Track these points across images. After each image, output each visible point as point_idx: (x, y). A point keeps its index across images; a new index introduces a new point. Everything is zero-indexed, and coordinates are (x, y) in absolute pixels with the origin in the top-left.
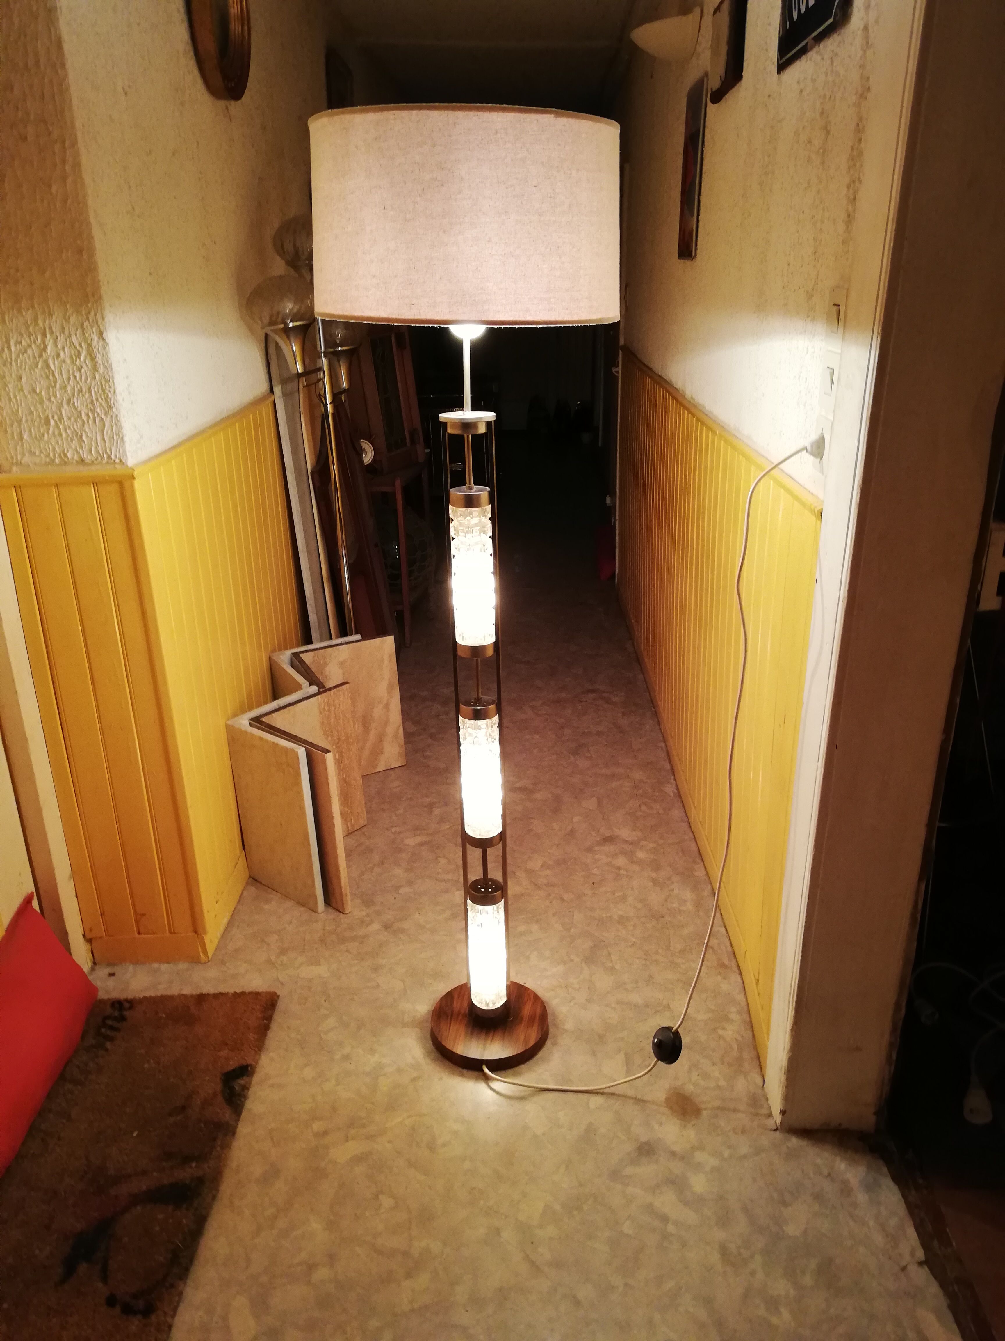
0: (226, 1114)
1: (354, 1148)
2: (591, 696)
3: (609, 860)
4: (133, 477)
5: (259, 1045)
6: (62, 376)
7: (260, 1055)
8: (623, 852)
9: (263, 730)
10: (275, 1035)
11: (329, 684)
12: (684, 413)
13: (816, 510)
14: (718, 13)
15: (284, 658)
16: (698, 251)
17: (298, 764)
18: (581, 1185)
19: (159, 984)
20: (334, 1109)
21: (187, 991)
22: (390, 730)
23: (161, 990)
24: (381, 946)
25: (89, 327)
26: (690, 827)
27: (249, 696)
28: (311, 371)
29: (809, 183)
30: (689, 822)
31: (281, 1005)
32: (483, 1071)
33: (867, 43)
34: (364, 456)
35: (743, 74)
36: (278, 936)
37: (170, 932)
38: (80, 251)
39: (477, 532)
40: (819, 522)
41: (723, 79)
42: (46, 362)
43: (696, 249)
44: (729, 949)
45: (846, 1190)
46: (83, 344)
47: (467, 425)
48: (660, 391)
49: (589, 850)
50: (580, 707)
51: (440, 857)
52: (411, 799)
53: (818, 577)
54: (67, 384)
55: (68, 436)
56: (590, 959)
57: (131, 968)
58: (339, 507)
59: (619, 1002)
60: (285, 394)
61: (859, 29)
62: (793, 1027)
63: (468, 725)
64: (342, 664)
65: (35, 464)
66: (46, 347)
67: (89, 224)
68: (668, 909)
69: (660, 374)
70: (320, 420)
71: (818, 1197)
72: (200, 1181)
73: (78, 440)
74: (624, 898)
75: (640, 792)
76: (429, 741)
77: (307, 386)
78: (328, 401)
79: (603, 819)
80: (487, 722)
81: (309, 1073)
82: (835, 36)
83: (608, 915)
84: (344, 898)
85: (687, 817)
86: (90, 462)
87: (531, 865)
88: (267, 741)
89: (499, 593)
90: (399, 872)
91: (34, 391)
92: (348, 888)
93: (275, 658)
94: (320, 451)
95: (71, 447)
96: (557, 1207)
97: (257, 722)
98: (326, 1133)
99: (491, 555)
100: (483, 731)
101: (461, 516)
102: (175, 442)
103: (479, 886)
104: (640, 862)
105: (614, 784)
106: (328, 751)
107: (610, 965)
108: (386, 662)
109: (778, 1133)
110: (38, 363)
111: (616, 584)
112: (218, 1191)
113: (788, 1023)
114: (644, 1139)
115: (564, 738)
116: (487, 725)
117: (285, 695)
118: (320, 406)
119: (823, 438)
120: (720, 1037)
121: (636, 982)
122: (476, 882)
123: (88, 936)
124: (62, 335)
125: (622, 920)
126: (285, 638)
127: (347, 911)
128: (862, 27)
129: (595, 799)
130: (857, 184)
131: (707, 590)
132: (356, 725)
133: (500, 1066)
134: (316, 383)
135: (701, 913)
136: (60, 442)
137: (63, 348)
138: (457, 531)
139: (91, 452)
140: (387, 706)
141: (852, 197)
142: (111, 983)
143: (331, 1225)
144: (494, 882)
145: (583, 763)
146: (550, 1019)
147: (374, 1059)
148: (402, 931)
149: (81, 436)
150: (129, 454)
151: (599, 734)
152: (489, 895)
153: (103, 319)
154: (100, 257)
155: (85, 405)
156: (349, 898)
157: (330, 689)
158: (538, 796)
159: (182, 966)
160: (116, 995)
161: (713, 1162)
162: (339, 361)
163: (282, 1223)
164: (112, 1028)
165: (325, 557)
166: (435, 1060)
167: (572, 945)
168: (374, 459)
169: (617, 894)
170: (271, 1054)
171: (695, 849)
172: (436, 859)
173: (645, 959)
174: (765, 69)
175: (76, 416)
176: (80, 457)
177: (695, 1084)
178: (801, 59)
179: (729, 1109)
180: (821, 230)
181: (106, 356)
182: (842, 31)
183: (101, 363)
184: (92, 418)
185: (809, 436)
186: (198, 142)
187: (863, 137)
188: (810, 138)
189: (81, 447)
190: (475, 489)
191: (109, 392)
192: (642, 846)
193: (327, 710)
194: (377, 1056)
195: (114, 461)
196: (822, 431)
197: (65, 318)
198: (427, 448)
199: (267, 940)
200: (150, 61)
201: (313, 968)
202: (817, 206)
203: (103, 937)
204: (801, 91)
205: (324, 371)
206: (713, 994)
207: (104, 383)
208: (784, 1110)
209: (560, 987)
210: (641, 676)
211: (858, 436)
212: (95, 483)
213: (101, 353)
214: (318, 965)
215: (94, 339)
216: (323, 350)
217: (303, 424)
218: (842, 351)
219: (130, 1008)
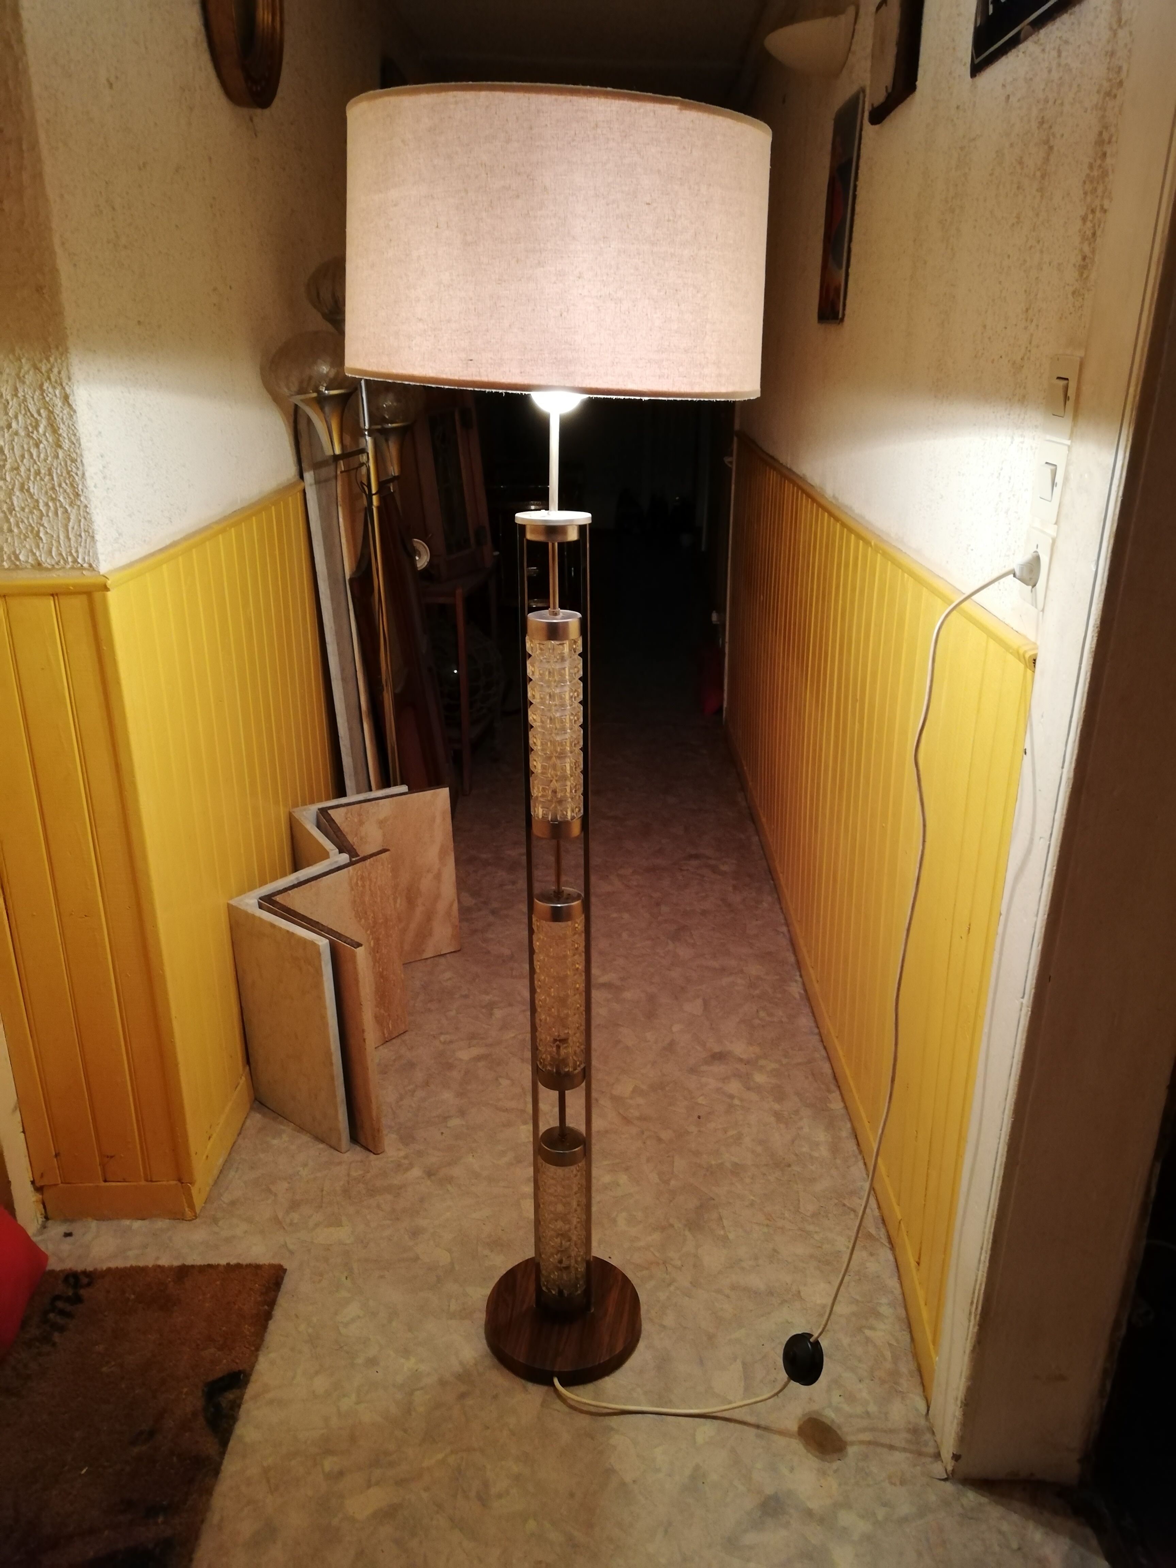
0: (208, 1444)
1: (376, 1498)
2: (695, 863)
3: (720, 1085)
4: (105, 588)
5: (257, 1343)
6: (14, 453)
7: (257, 1357)
8: (737, 1075)
9: (275, 913)
11: (364, 851)
12: (823, 516)
13: (1027, 656)
14: (883, 8)
15: (307, 816)
16: (847, 312)
17: (320, 961)
19: (130, 1250)
20: (353, 1438)
21: (165, 1261)
22: (442, 907)
23: (131, 1260)
24: (422, 1200)
25: (50, 390)
26: (822, 1041)
28: (352, 453)
29: (1018, 217)
30: (820, 1034)
31: (288, 1283)
32: (553, 1385)
33: (1119, 20)
34: (417, 559)
35: (917, 83)
36: (289, 1183)
37: (147, 1180)
38: (39, 289)
40: (1029, 672)
41: (890, 90)
43: (844, 309)
46: (42, 411)
47: (552, 530)
48: (788, 487)
49: (693, 1070)
50: (680, 878)
51: (502, 1077)
52: (466, 997)
53: (1028, 746)
54: (20, 463)
55: (21, 532)
56: (695, 1224)
57: (94, 1224)
58: (383, 624)
59: (733, 1288)
60: (318, 482)
62: (974, 1347)
63: (544, 929)
64: (381, 823)
68: (796, 1155)
69: (788, 466)
70: (362, 515)
72: (168, 1545)
73: (35, 538)
74: (738, 1140)
75: (757, 992)
76: (491, 918)
77: (347, 471)
78: (373, 491)
79: (712, 1029)
80: (569, 924)
81: (321, 1383)
82: (1065, 17)
83: (720, 1161)
84: (377, 1134)
85: (818, 1026)
86: (50, 567)
87: (618, 1090)
88: (280, 929)
90: (447, 1096)
93: (297, 815)
94: (362, 555)
95: (25, 547)
97: (269, 902)
98: (341, 1474)
101: (541, 650)
102: (168, 542)
103: (554, 1139)
104: (758, 1089)
105: (725, 981)
106: (359, 945)
107: (722, 1233)
108: (438, 820)
109: (948, 1483)
111: (724, 720)
113: (969, 1341)
114: (769, 1490)
115: (660, 918)
116: (569, 927)
117: (309, 865)
118: (362, 496)
119: (1037, 559)
120: (868, 1340)
121: (756, 1258)
122: (549, 1131)
123: (38, 1184)
124: (15, 400)
125: (737, 1170)
126: (311, 789)
127: (382, 1150)
129: (699, 1002)
130: (1098, 214)
131: (852, 742)
132: (399, 901)
133: (577, 1379)
134: (357, 469)
135: (838, 1161)
136: (10, 540)
137: (16, 417)
138: (536, 671)
139: (50, 552)
140: (438, 877)
141: (1089, 233)
142: (66, 1246)
144: (575, 1132)
145: (684, 952)
146: (643, 1311)
147: (409, 1365)
148: (450, 1180)
149: (38, 532)
150: (101, 557)
151: (704, 913)
152: (567, 1152)
153: (69, 379)
154: (68, 297)
155: (43, 491)
156: (382, 1134)
157: (364, 859)
158: (628, 995)
159: (161, 1224)
160: (70, 1264)
161: (863, 1527)
162: (387, 440)
164: (62, 1313)
167: (672, 1204)
168: (430, 563)
169: (731, 1133)
170: (272, 1355)
171: (829, 1071)
172: (497, 1079)
173: (767, 1225)
174: (950, 73)
175: (32, 505)
176: (37, 559)
177: (837, 1410)
178: (1009, 54)
179: (883, 1445)
180: (1037, 278)
181: (73, 428)
182: (1077, 9)
183: (66, 436)
184: (52, 508)
185: (1014, 554)
186: (210, 159)
187: (1109, 149)
188: (1021, 158)
189: (38, 547)
190: (561, 614)
191: (77, 474)
192: (761, 1066)
193: (360, 885)
194: (413, 1360)
195: (82, 566)
196: (1035, 550)
197: (19, 378)
198: (496, 550)
199: (273, 1189)
200: (146, 48)
201: (332, 1229)
202: (1031, 247)
203: (58, 1184)
204: (1009, 96)
205: (368, 454)
206: (857, 1277)
207: (69, 463)
208: (958, 1454)
209: (658, 1264)
210: (755, 839)
211: (1096, 558)
212: (57, 595)
213: (66, 424)
214: (338, 1226)
215: (57, 405)
216: (367, 427)
217: (341, 520)
218: (1072, 442)
219: (89, 1284)
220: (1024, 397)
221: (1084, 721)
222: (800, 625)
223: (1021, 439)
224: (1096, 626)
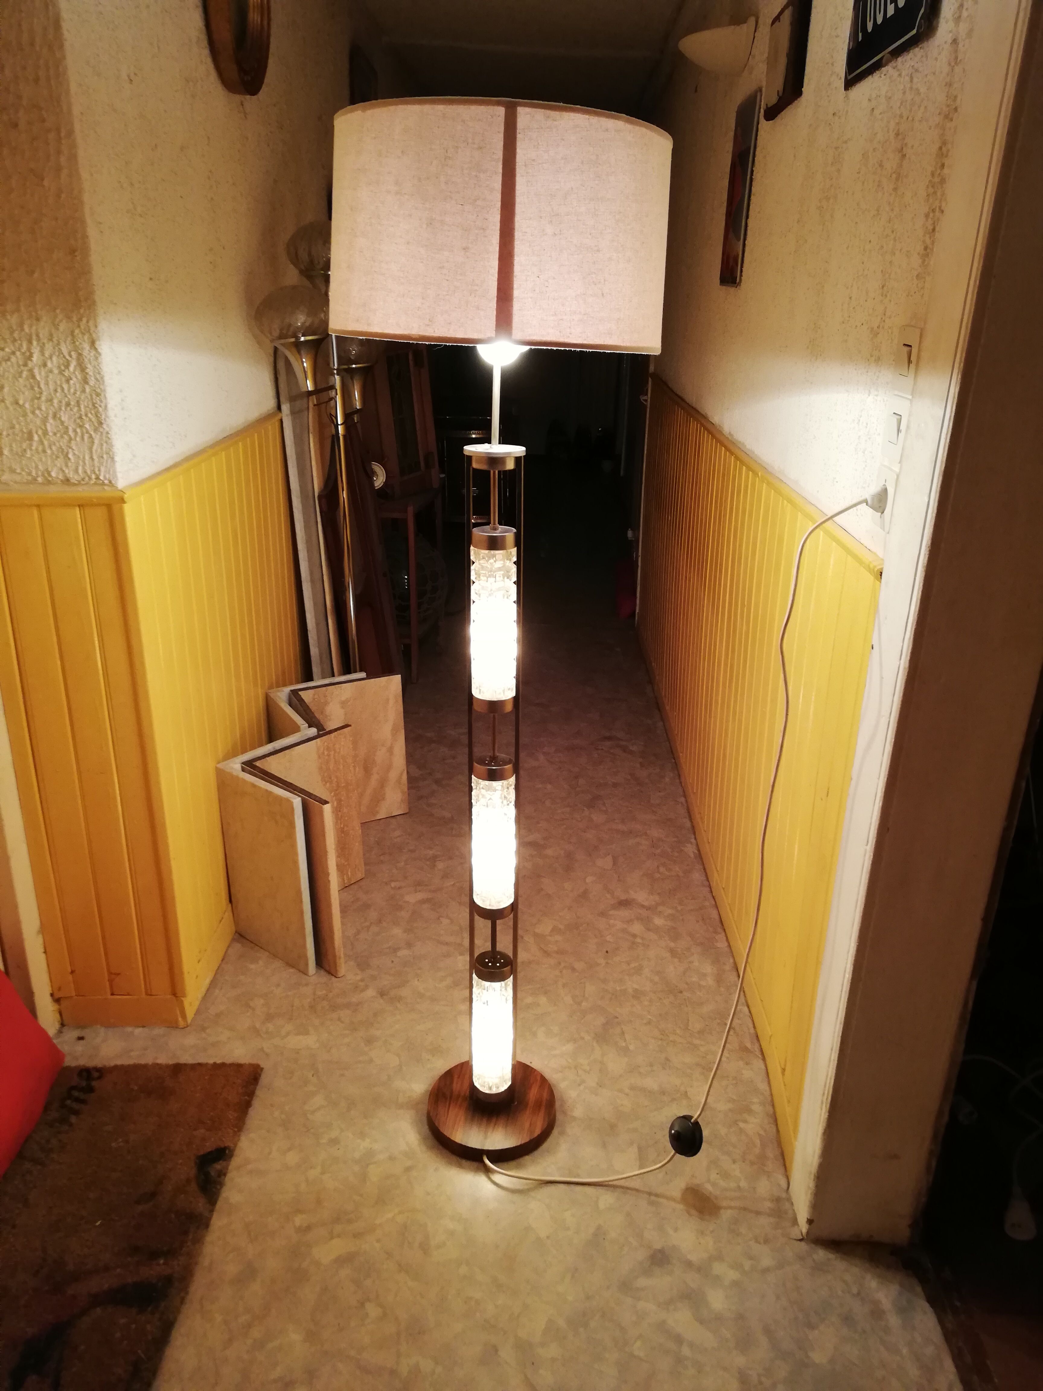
0: (200, 1204)
1: (338, 1247)
2: (608, 743)
3: (625, 926)
4: (122, 501)
5: (239, 1125)
6: (48, 387)
7: (239, 1136)
8: (640, 919)
9: (255, 775)
10: (257, 1113)
11: (330, 726)
12: (721, 449)
13: (876, 569)
14: (777, 23)
15: (282, 696)
16: (744, 278)
17: (293, 815)
18: (588, 1298)
19: (133, 1052)
20: (319, 1202)
21: (163, 1059)
22: (393, 775)
23: (134, 1059)
24: (375, 1015)
25: (80, 336)
26: (712, 892)
27: (242, 736)
28: (323, 389)
29: (878, 210)
30: (710, 887)
31: (265, 1079)
32: (483, 1162)
33: (956, 58)
34: (375, 479)
35: (804, 89)
36: (265, 1000)
37: (147, 994)
38: (72, 252)
39: (500, 577)
40: (877, 582)
41: (781, 94)
42: (31, 371)
43: (741, 276)
44: (752, 1031)
45: (877, 1313)
46: (73, 353)
47: (494, 460)
48: (693, 425)
49: (603, 914)
50: (596, 756)
51: (443, 917)
52: (412, 851)
53: (875, 643)
54: (53, 396)
55: (53, 453)
56: (602, 1037)
57: (102, 1030)
58: (347, 534)
59: (632, 1088)
60: (293, 413)
61: (946, 42)
62: (825, 1130)
63: (481, 786)
64: (344, 704)
65: (16, 482)
66: (31, 355)
67: (83, 222)
68: (687, 983)
69: (694, 406)
70: (330, 441)
71: (848, 1319)
72: (169, 1280)
73: (64, 458)
74: (639, 970)
75: (658, 851)
76: (435, 787)
77: (317, 405)
78: (340, 421)
79: (619, 880)
80: (503, 783)
81: (292, 1158)
82: (917, 50)
83: (623, 988)
84: (338, 961)
85: (708, 880)
86: (76, 482)
87: (540, 929)
88: (260, 788)
89: (521, 642)
90: (397, 931)
91: (17, 403)
92: (342, 949)
93: (272, 695)
94: (329, 475)
95: (56, 465)
96: (561, 1323)
97: (250, 766)
98: (309, 1228)
99: (514, 602)
100: (498, 793)
101: (483, 558)
102: (171, 463)
103: (487, 960)
104: (656, 930)
105: (632, 842)
106: (326, 802)
107: (624, 1044)
108: (391, 702)
109: (803, 1243)
110: (22, 372)
111: (636, 622)
112: (187, 1293)
113: (821, 1126)
114: (658, 1246)
115: (578, 789)
116: (502, 786)
117: (282, 737)
118: (331, 426)
119: (885, 491)
120: (741, 1131)
121: (651, 1065)
122: (483, 955)
123: (57, 996)
124: (50, 342)
125: (637, 995)
126: (284, 673)
127: (340, 975)
128: (950, 41)
129: (609, 859)
130: (937, 213)
131: (740, 641)
132: (357, 769)
133: (502, 1157)
134: (327, 402)
135: (722, 989)
136: (44, 459)
137: (51, 358)
138: (478, 575)
139: (77, 470)
140: (390, 750)
141: (931, 228)
142: (79, 1048)
143: (311, 1337)
144: (504, 956)
145: (598, 817)
146: (557, 1104)
147: (365, 1144)
148: (399, 999)
149: (67, 453)
150: (119, 475)
151: (615, 785)
152: (497, 971)
153: (96, 327)
154: (94, 258)
155: (72, 420)
156: (342, 960)
157: (330, 732)
158: (549, 852)
159: (158, 1031)
160: (85, 1062)
161: (733, 1275)
162: (352, 379)
163: (256, 1333)
164: (77, 1100)
165: (330, 586)
166: (431, 1148)
167: (583, 1021)
168: (386, 483)
169: (633, 965)
170: (252, 1135)
171: (717, 917)
172: (439, 919)
173: (661, 1039)
174: (829, 84)
175: (62, 431)
176: (66, 476)
177: (714, 1185)
178: (875, 74)
179: (751, 1211)
180: (891, 262)
181: (98, 368)
182: (925, 44)
183: (92, 374)
184: (80, 434)
185: (868, 486)
186: (208, 138)
187: (947, 162)
188: (881, 161)
189: (67, 466)
190: (500, 529)
191: (100, 406)
192: (660, 912)
193: (326, 754)
194: (368, 1140)
195: (103, 482)
196: (884, 483)
197: (54, 325)
198: (443, 473)
199: (251, 1004)
200: (159, 48)
201: (301, 1037)
202: (887, 236)
203: (72, 997)
204: (873, 109)
205: (336, 390)
206: (734, 1082)
207: (94, 396)
208: (812, 1219)
209: (570, 1068)
210: (660, 724)
211: (928, 492)
212: (82, 506)
213: (93, 364)
214: (307, 1035)
215: (85, 349)
216: (336, 367)
217: (312, 445)
218: (912, 397)
219: (99, 1078)
220: (879, 358)
221: (917, 622)
222: (700, 540)
223: (876, 393)
224: (928, 546)
